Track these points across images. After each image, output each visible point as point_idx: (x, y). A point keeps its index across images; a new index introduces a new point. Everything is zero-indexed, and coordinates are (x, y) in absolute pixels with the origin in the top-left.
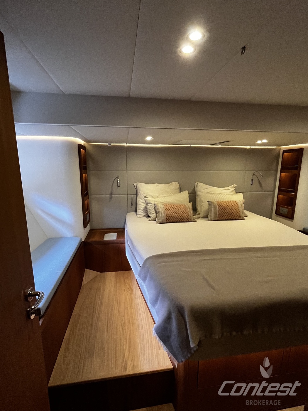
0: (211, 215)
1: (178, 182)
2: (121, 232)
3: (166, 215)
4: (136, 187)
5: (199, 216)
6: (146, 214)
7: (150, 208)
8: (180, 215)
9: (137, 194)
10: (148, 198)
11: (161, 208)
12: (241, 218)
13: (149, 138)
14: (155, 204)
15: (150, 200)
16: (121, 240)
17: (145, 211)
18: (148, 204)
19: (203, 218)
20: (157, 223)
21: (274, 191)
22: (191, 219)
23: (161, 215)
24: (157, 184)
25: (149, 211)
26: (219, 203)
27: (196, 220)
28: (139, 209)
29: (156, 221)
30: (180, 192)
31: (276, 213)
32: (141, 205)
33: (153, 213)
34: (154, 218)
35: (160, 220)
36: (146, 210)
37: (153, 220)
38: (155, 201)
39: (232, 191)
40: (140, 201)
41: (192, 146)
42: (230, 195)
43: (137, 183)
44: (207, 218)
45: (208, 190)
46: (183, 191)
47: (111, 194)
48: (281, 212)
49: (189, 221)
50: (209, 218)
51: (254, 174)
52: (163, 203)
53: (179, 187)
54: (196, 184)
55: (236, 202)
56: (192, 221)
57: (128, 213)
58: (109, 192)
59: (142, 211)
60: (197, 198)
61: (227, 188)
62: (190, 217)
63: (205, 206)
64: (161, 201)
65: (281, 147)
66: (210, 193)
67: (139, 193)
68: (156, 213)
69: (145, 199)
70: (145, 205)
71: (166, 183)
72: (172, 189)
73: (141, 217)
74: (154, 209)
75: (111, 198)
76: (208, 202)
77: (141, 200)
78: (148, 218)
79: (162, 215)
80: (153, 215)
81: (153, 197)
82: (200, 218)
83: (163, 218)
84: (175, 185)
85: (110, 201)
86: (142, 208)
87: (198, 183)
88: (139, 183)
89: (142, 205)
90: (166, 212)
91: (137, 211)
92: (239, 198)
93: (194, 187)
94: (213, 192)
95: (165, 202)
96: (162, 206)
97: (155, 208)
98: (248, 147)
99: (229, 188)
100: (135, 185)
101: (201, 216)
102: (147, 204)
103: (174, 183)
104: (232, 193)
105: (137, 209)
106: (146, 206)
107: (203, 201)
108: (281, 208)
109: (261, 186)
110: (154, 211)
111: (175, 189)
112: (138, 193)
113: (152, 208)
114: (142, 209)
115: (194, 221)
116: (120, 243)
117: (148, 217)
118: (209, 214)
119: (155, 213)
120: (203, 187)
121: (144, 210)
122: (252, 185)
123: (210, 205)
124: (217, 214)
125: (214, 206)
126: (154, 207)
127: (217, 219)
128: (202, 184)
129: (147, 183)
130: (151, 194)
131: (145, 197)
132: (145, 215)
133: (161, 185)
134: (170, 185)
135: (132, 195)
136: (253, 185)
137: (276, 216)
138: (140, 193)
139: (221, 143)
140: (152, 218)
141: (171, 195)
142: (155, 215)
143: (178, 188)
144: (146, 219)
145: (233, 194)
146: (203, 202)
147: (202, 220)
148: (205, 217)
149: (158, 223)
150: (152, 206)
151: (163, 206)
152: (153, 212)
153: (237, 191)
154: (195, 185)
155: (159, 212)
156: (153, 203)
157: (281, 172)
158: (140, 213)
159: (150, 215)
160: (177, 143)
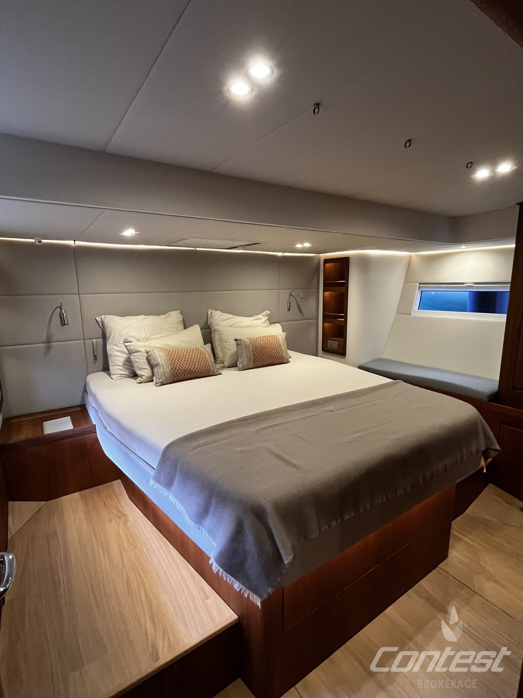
0: (243, 361)
1: (179, 311)
2: (79, 412)
3: (172, 369)
4: (101, 325)
5: (222, 365)
6: (129, 372)
7: (137, 360)
8: (196, 367)
9: (104, 337)
10: (131, 342)
11: (160, 358)
12: (285, 361)
13: (129, 232)
14: (147, 352)
15: (135, 345)
16: (84, 427)
17: (125, 366)
18: (133, 353)
19: (229, 367)
20: (157, 385)
21: (317, 319)
22: (213, 371)
23: (162, 370)
24: (142, 317)
25: (136, 365)
26: (253, 341)
27: (220, 371)
28: (113, 364)
29: (153, 381)
30: (185, 328)
31: (323, 350)
32: (117, 356)
33: (145, 369)
34: (149, 378)
35: (161, 378)
36: (129, 363)
37: (146, 381)
38: (145, 347)
39: (265, 322)
40: (114, 349)
41: (197, 249)
42: (264, 327)
43: (103, 316)
44: (237, 366)
45: (229, 322)
46: (189, 327)
47: (49, 341)
48: (329, 346)
49: (211, 374)
50: (240, 366)
51: (291, 295)
52: (162, 349)
53: (182, 319)
54: (209, 312)
55: (275, 337)
56: (215, 374)
57: (88, 374)
58: (44, 338)
59: (121, 368)
60: (214, 337)
61: (257, 317)
62: (211, 368)
63: (232, 348)
64: (157, 345)
65: (321, 255)
66: (234, 326)
67: (110, 335)
68: (152, 367)
69: (126, 344)
70: (126, 356)
71: (158, 314)
72: (172, 324)
73: (118, 378)
74: (146, 361)
75: (49, 348)
76: (236, 340)
77: (115, 347)
78: (136, 379)
79: (164, 369)
80: (145, 372)
81: (138, 340)
82: (224, 367)
83: (167, 375)
84: (175, 316)
85: (46, 355)
86: (120, 361)
87: (214, 311)
88: (106, 316)
89: (120, 356)
90: (171, 364)
91: (111, 368)
92: (277, 331)
93: (205, 319)
94: (238, 325)
95: (165, 347)
96: (161, 353)
97: (147, 358)
98: (280, 254)
99: (260, 316)
100: (98, 319)
101: (226, 364)
102: (130, 352)
103: (172, 312)
104: (265, 324)
105: (110, 364)
106: (129, 358)
107: (227, 340)
108: (329, 341)
109: (301, 311)
110: (146, 364)
111: (177, 323)
112: (108, 334)
113: (143, 359)
114: (120, 364)
115: (218, 373)
116: (84, 433)
117: (135, 375)
118: (240, 360)
119: (149, 368)
120: (222, 317)
121: (124, 364)
122: (289, 310)
123: (238, 345)
124: (252, 358)
125: (247, 347)
126: (145, 358)
127: (252, 366)
128: (219, 313)
129: (123, 314)
130: (135, 334)
131: (126, 341)
132: (127, 373)
133: (150, 317)
134: (166, 317)
135: (94, 340)
136: (291, 310)
137: (323, 354)
138: (112, 335)
139: (245, 245)
140: (143, 377)
141: (172, 334)
142: (150, 371)
143: (181, 321)
144: (132, 381)
145: (268, 325)
146: (226, 342)
147: (230, 370)
148: (234, 365)
149: (159, 385)
150: (141, 355)
151: (163, 354)
152: (146, 367)
153: (272, 321)
154: (208, 315)
155: (157, 365)
156: (143, 350)
157: (324, 291)
158: (118, 370)
159: (139, 372)
160: (175, 244)
